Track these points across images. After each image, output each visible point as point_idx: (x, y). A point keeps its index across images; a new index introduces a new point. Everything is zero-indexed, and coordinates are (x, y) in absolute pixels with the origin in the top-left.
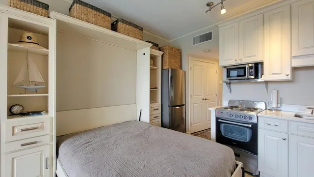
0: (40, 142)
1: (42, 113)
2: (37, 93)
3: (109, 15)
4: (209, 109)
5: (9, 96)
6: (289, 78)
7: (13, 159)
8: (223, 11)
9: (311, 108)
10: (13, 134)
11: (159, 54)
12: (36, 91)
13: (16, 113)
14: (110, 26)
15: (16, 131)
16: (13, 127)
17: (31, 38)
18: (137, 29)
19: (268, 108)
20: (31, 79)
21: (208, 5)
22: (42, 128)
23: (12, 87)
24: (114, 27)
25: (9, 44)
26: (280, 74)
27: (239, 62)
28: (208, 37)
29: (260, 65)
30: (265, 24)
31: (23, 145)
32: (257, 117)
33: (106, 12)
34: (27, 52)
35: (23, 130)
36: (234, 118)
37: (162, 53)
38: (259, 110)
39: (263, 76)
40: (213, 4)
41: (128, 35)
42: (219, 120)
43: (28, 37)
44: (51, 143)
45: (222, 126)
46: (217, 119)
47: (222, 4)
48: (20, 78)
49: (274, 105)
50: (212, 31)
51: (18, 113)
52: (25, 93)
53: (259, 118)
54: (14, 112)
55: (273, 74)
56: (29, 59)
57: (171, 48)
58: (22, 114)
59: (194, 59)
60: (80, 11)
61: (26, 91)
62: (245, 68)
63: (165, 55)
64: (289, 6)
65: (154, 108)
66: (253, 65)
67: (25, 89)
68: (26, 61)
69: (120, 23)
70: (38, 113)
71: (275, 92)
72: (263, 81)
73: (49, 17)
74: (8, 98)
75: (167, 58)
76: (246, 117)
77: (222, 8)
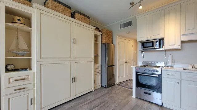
0: (27, 88)
1: (27, 69)
2: (24, 56)
3: (70, 8)
4: (132, 67)
5: (6, 58)
6: (180, 47)
7: (9, 99)
8: (141, 7)
9: (192, 65)
10: (9, 83)
11: (99, 34)
12: (23, 55)
13: (10, 69)
14: (70, 15)
15: (11, 80)
16: (9, 78)
17: (20, 20)
18: (87, 18)
19: (166, 66)
20: (20, 47)
21: (131, 4)
22: (28, 79)
23: (8, 52)
24: (73, 16)
25: (6, 23)
26: (174, 45)
27: (149, 39)
28: (129, 24)
29: (162, 40)
30: (165, 16)
31: (15, 90)
32: (162, 70)
33: (68, 6)
34: (17, 29)
35: (15, 80)
36: (147, 72)
37: (101, 33)
38: (161, 67)
39: (163, 47)
40: (134, 3)
41: (81, 21)
42: (138, 73)
43: (18, 20)
44: (34, 89)
45: (140, 77)
46: (137, 73)
47: (140, 3)
48: (13, 46)
49: (170, 64)
50: (132, 20)
51: (11, 69)
52: (16, 56)
53: (163, 71)
54: (8, 69)
55: (170, 45)
56: (19, 34)
57: (107, 31)
58: (14, 70)
59: (120, 37)
60: (52, 4)
61: (17, 55)
62: (153, 42)
63: (103, 35)
64: (180, 5)
65: (96, 67)
66: (158, 40)
67: (16, 53)
68: (16, 35)
69: (76, 13)
70: (25, 69)
71: (170, 56)
72: (164, 49)
73: (32, 7)
74: (5, 59)
75: (104, 37)
76: (154, 71)
77: (140, 5)
